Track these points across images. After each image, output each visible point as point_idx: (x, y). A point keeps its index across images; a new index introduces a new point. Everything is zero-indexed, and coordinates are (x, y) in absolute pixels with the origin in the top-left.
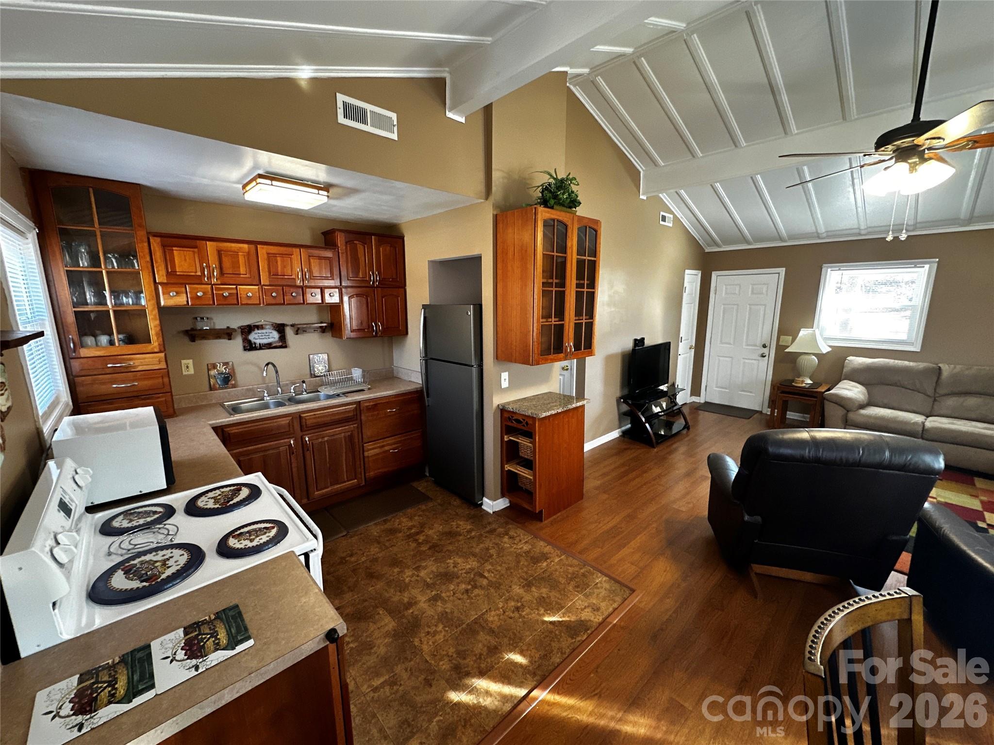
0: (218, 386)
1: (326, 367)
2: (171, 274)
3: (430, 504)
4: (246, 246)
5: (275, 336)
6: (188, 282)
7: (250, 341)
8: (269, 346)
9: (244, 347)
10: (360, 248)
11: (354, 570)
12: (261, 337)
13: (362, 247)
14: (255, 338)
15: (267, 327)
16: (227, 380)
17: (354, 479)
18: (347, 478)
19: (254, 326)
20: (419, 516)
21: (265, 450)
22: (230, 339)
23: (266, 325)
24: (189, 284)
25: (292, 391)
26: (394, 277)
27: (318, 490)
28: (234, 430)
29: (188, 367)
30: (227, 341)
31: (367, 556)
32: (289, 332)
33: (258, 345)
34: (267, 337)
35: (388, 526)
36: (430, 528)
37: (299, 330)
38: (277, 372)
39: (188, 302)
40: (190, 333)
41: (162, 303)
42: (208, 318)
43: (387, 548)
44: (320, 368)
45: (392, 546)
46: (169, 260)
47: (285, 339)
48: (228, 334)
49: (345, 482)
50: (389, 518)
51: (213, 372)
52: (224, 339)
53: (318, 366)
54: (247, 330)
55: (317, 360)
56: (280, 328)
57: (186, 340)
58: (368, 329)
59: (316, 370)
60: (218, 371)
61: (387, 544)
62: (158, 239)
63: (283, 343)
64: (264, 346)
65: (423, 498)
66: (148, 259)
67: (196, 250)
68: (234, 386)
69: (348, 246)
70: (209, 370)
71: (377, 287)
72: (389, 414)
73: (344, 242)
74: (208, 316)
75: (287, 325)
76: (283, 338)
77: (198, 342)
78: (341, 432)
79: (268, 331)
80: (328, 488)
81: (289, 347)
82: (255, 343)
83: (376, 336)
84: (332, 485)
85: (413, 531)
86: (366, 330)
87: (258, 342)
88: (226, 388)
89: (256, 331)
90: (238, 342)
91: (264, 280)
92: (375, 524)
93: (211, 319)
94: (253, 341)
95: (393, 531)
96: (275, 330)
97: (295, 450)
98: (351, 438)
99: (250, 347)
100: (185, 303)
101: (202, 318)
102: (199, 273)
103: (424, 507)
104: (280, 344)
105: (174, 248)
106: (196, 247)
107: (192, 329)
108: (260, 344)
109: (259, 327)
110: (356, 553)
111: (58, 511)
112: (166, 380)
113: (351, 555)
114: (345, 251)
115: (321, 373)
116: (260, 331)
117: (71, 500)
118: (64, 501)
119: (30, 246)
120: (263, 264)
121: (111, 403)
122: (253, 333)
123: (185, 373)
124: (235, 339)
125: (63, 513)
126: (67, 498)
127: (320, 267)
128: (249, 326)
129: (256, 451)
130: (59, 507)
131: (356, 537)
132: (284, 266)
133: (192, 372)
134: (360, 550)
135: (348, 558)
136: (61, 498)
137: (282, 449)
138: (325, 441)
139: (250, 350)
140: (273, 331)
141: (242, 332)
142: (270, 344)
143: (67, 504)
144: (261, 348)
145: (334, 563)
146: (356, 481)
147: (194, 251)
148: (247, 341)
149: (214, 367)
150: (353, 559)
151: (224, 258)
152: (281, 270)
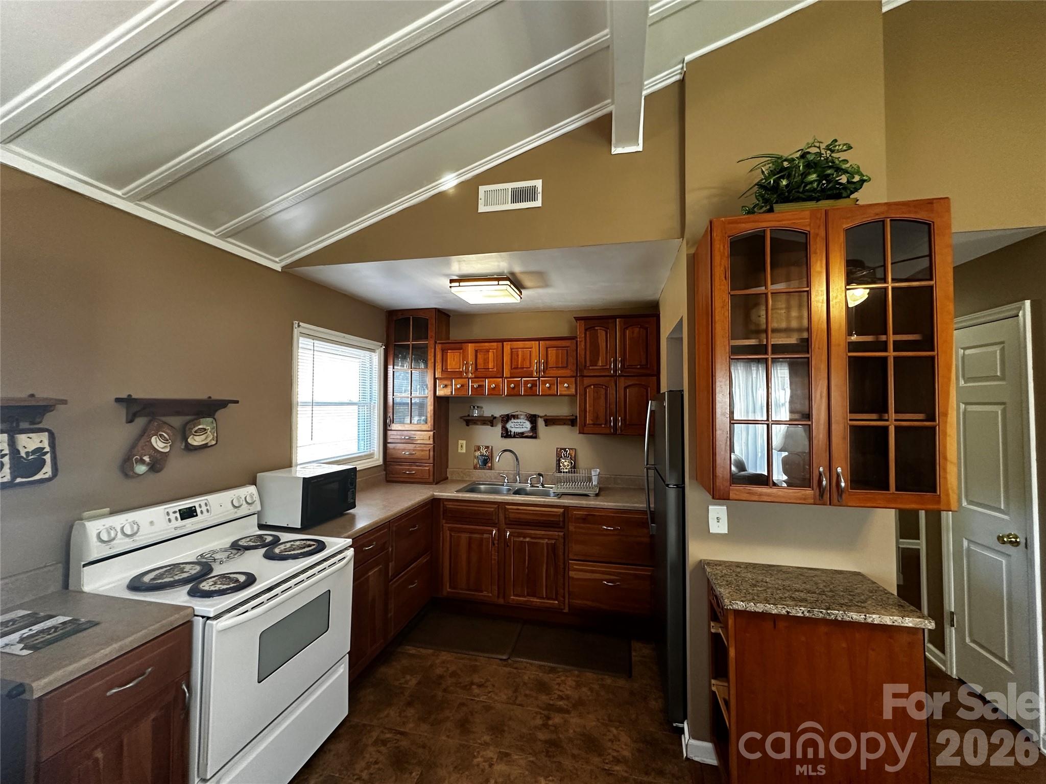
0: (478, 466)
1: (572, 463)
2: (444, 371)
3: (621, 682)
4: (495, 344)
5: (528, 426)
6: (454, 377)
7: (507, 429)
8: (521, 435)
9: (502, 434)
10: (601, 334)
11: (463, 704)
12: (516, 426)
13: (604, 333)
14: (511, 427)
15: (522, 417)
16: (486, 462)
17: (555, 600)
18: (546, 595)
19: (511, 415)
20: (591, 690)
21: (472, 532)
22: (492, 426)
23: (521, 415)
24: (454, 378)
25: (529, 481)
26: (644, 362)
27: (515, 595)
28: (450, 505)
29: (462, 447)
30: (489, 427)
31: (490, 698)
32: (541, 423)
33: (512, 433)
34: (521, 426)
35: (546, 678)
36: (581, 716)
37: (549, 421)
38: (517, 459)
39: (452, 392)
40: (466, 418)
41: (437, 394)
42: (478, 407)
43: (514, 703)
44: (566, 464)
45: (519, 705)
46: (444, 361)
47: (536, 429)
48: (491, 421)
49: (543, 598)
50: (560, 667)
51: (478, 453)
52: (488, 425)
53: (563, 461)
54: (507, 418)
55: (564, 454)
56: (533, 419)
57: (464, 423)
58: (605, 424)
59: (561, 465)
60: (481, 452)
61: (520, 699)
62: (440, 346)
63: (534, 434)
64: (518, 435)
65: (627, 671)
66: (433, 361)
67: (461, 351)
68: (491, 468)
69: (588, 333)
70: (475, 451)
71: (620, 376)
72: (605, 532)
73: (584, 329)
74: (479, 405)
75: (539, 416)
76: (534, 428)
77: (470, 426)
78: (544, 537)
79: (522, 421)
80: (525, 597)
81: (539, 438)
82: (511, 431)
83: (615, 434)
84: (528, 595)
85: (561, 703)
86: (603, 426)
87: (513, 430)
88: (484, 469)
89: (513, 420)
90: (498, 429)
91: (507, 373)
92: (540, 667)
93: (482, 408)
94: (509, 429)
95: (543, 687)
96: (528, 420)
97: (496, 542)
98: (553, 549)
99: (507, 434)
100: (450, 393)
101: (474, 407)
102: (461, 370)
103: (609, 681)
104: (531, 434)
105: (449, 351)
106: (461, 349)
107: (469, 416)
108: (514, 432)
109: (515, 417)
110: (487, 687)
111: (175, 512)
112: (432, 453)
113: (480, 686)
114: (583, 339)
115: (566, 468)
116: (515, 421)
117: (208, 511)
118: (195, 509)
119: (376, 358)
120: (507, 359)
121: (401, 465)
122: (510, 422)
123: (459, 451)
124: (496, 426)
125: (178, 515)
126: (204, 508)
127: (557, 356)
128: (508, 415)
129: (465, 531)
130: (180, 510)
131: (507, 669)
132: (524, 359)
133: (464, 451)
134: (494, 686)
135: (474, 687)
136: (195, 507)
137: (485, 536)
138: (525, 542)
139: (505, 437)
140: (526, 421)
141: (502, 420)
142: (523, 433)
143: (196, 512)
144: (514, 437)
145: (460, 683)
146: (557, 602)
147: (460, 352)
148: (505, 429)
149: (479, 449)
150: (476, 690)
151: (479, 356)
152: (521, 363)
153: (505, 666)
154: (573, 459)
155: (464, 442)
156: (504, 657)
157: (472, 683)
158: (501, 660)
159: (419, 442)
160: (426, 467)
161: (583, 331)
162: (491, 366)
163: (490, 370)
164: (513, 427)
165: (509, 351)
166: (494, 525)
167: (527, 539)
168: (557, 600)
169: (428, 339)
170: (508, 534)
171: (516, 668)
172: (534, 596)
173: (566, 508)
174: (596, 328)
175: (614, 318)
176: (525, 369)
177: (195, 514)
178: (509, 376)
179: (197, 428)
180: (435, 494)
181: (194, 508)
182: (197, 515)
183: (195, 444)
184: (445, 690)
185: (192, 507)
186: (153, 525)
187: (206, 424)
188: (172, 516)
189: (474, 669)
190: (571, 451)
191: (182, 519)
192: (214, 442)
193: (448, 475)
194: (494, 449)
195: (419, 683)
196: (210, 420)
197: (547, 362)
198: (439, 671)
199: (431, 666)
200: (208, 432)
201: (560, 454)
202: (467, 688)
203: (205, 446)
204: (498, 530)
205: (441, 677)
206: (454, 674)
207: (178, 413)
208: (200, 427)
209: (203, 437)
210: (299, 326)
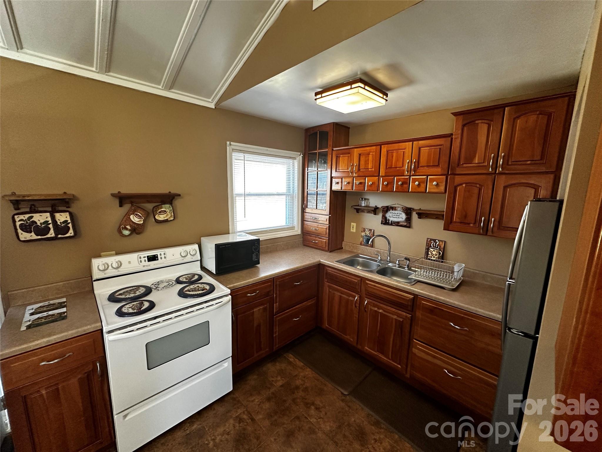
0: (363, 243)
1: (440, 253)
2: (337, 171)
4: (374, 147)
5: (403, 216)
6: (343, 175)
7: (386, 218)
8: (397, 224)
9: (382, 221)
10: (482, 127)
11: (297, 418)
12: (394, 216)
13: (485, 126)
14: (389, 216)
15: (399, 209)
16: (368, 241)
17: (397, 364)
18: (392, 358)
19: (390, 207)
21: (342, 293)
22: (375, 214)
23: (399, 207)
24: (343, 177)
26: (537, 157)
27: (368, 347)
29: (353, 227)
30: (373, 215)
31: (318, 423)
32: (415, 216)
33: (390, 222)
34: (398, 217)
37: (422, 215)
38: (389, 243)
40: (356, 207)
41: (333, 188)
42: (365, 199)
43: (332, 438)
44: (434, 253)
45: (335, 442)
46: (338, 163)
48: (375, 210)
49: (389, 359)
51: (363, 234)
52: (372, 213)
53: (431, 250)
54: (387, 209)
55: (433, 245)
56: (408, 211)
57: (355, 211)
58: (475, 223)
59: (430, 253)
60: (365, 233)
61: (339, 437)
62: (335, 152)
63: (408, 223)
64: (394, 224)
66: (330, 164)
68: (371, 246)
69: (466, 128)
70: (362, 232)
71: (501, 173)
72: (452, 328)
74: (367, 197)
75: (413, 210)
76: (409, 219)
77: (359, 213)
78: (394, 314)
79: (399, 212)
80: (375, 351)
81: (412, 228)
82: (389, 220)
84: (378, 351)
86: (471, 225)
87: (391, 219)
88: (366, 246)
89: (391, 211)
90: (380, 217)
91: (382, 172)
92: (368, 414)
93: (368, 199)
94: (388, 218)
95: (361, 436)
96: (404, 212)
99: (385, 222)
100: (340, 188)
101: (362, 199)
102: (349, 170)
104: (405, 224)
105: (341, 156)
106: (349, 153)
107: (358, 205)
108: (392, 221)
109: (393, 208)
110: (321, 412)
111: (144, 257)
112: (327, 231)
113: (317, 409)
114: (460, 136)
115: (434, 257)
116: (393, 212)
117: (165, 257)
118: (157, 256)
119: (296, 164)
120: (383, 160)
121: (311, 236)
122: (389, 212)
123: (352, 230)
124: (378, 214)
125: (146, 259)
126: (163, 256)
127: (429, 155)
128: (387, 207)
129: (338, 290)
130: (148, 256)
131: (343, 404)
132: (397, 160)
133: (355, 231)
134: (326, 414)
135: (313, 407)
136: (157, 255)
137: (351, 298)
138: (379, 312)
139: (384, 224)
140: (402, 213)
141: (383, 211)
142: (398, 222)
143: (158, 258)
144: (391, 225)
145: (306, 399)
146: (399, 366)
147: (348, 156)
148: (384, 217)
149: (364, 231)
150: (312, 411)
151: (361, 159)
152: (395, 163)
153: (343, 400)
154: (442, 250)
155: (355, 224)
156: (346, 393)
157: (313, 404)
158: (342, 393)
159: (320, 222)
160: (324, 239)
161: (460, 127)
162: (370, 166)
163: (370, 170)
164: (391, 216)
165: (386, 153)
166: (357, 292)
167: (381, 311)
169: (328, 147)
170: (366, 302)
171: (349, 407)
172: (382, 353)
173: (416, 296)
174: (477, 122)
175: (502, 107)
176: (398, 169)
177: (157, 259)
178: (384, 175)
179: (160, 210)
180: (321, 260)
181: (156, 256)
182: (158, 260)
183: (160, 219)
184: (294, 400)
185: (155, 255)
186: (130, 263)
187: (166, 208)
188: (143, 259)
189: (320, 392)
190: (441, 243)
191: (148, 261)
192: (172, 219)
193: (343, 246)
194: (375, 231)
195: (282, 386)
196: (168, 205)
197: (418, 161)
198: (298, 382)
199: (296, 376)
200: (168, 213)
201: (430, 244)
202: (308, 405)
203: (166, 221)
204: (360, 297)
205: (297, 388)
206: (306, 390)
207: (149, 202)
208: (162, 209)
209: (165, 215)
210: (230, 144)
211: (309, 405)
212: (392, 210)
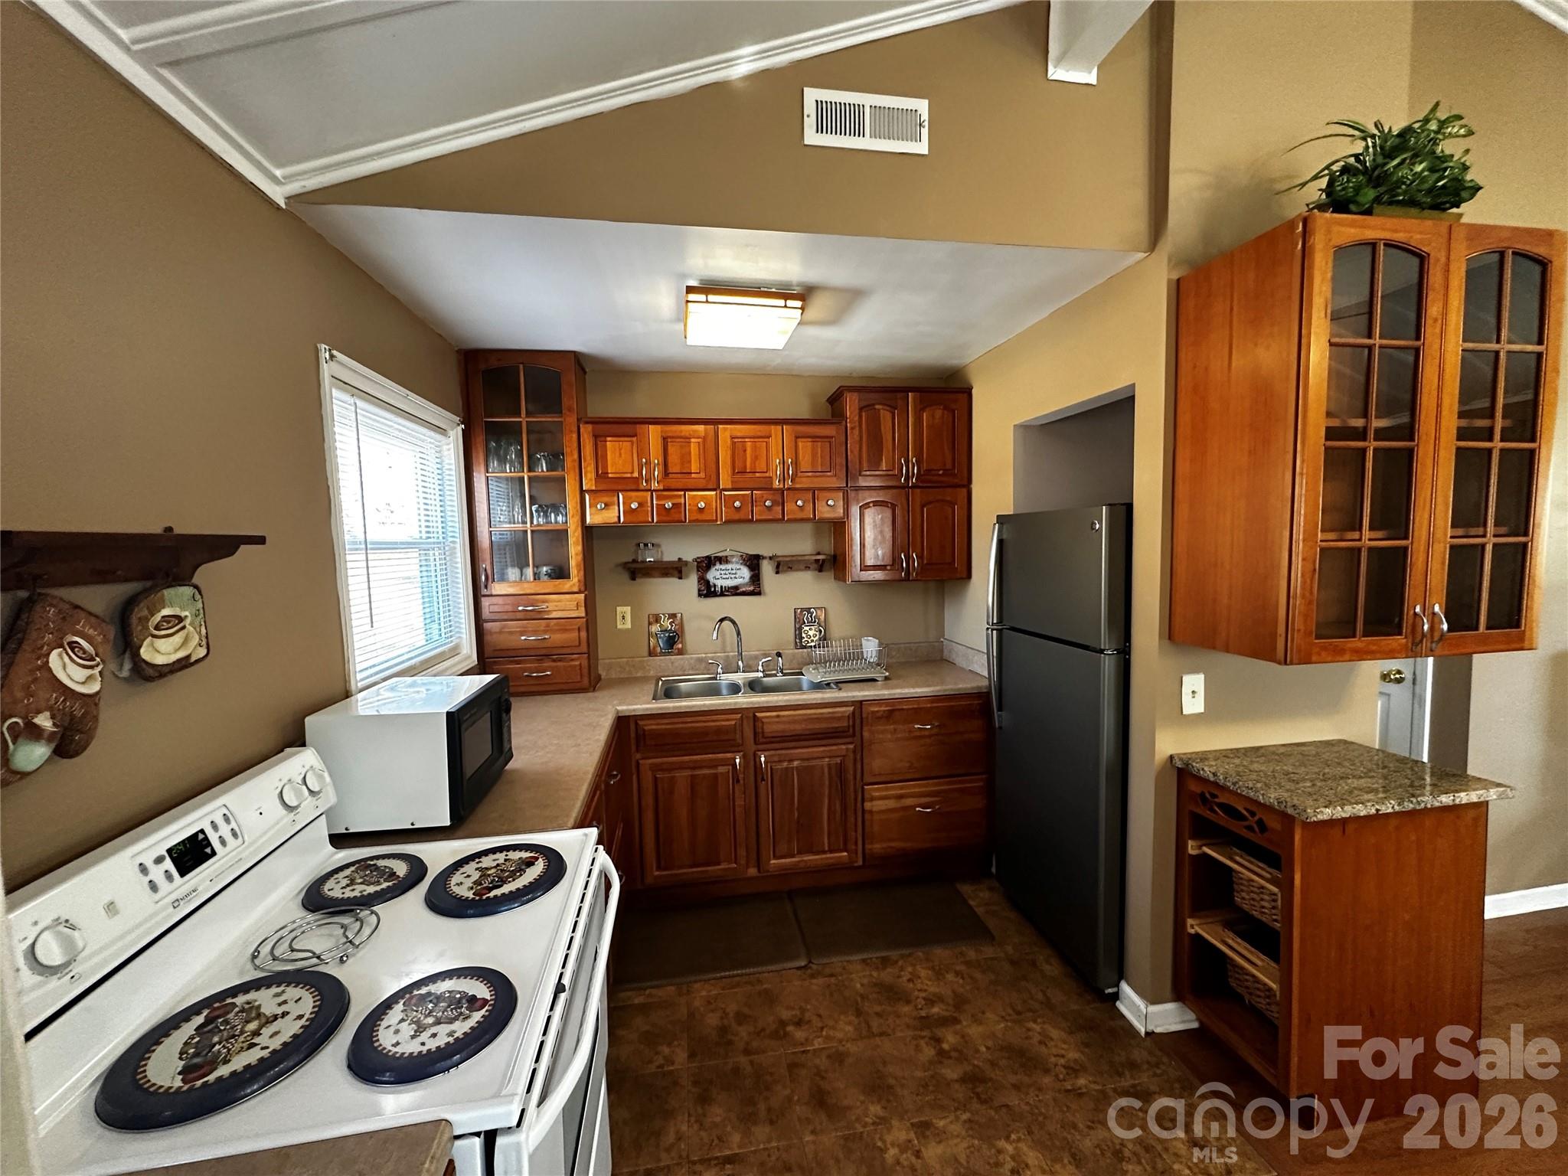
0: (659, 650)
1: (820, 631)
2: (601, 476)
3: (989, 951)
4: (701, 428)
5: (745, 574)
6: (620, 487)
7: (708, 582)
8: (735, 591)
9: (699, 590)
10: (885, 415)
11: (792, 1067)
12: (725, 576)
13: (888, 415)
14: (715, 578)
15: (734, 560)
16: (673, 641)
17: (842, 851)
18: (829, 847)
19: (715, 557)
20: (957, 973)
21: (696, 766)
22: (681, 578)
23: (733, 556)
24: (622, 491)
25: (760, 668)
26: (949, 466)
27: (775, 857)
28: (651, 726)
29: (624, 617)
30: (675, 580)
31: (828, 1038)
32: (767, 568)
33: (718, 589)
34: (733, 576)
35: (887, 975)
36: (976, 1020)
37: (782, 566)
38: (738, 634)
39: (619, 517)
40: (630, 565)
41: (588, 521)
42: (653, 545)
43: (872, 1035)
44: (811, 633)
45: (881, 1034)
46: (599, 457)
47: (759, 580)
48: (676, 570)
49: (824, 852)
50: (894, 954)
51: (655, 628)
52: (672, 576)
53: (807, 628)
54: (706, 564)
55: (807, 618)
56: (753, 562)
57: (626, 576)
58: (893, 564)
59: (804, 635)
60: (661, 626)
61: (875, 1024)
62: (590, 427)
63: (755, 587)
64: (728, 591)
65: (976, 930)
66: (576, 456)
67: (634, 439)
68: (681, 652)
69: (864, 414)
70: (650, 624)
71: (914, 487)
72: (918, 734)
73: (857, 407)
74: (655, 541)
75: (764, 558)
76: (756, 579)
77: (638, 580)
78: (823, 756)
79: (734, 566)
80: (793, 856)
81: (765, 594)
82: (715, 586)
83: (907, 579)
84: (800, 853)
85: (935, 1010)
86: (889, 568)
87: (719, 583)
88: (669, 654)
89: (718, 566)
90: (692, 582)
91: (725, 480)
92: (864, 961)
93: (659, 546)
94: (712, 581)
95: (893, 994)
96: (745, 565)
97: (741, 776)
98: (841, 769)
99: (708, 591)
100: (616, 520)
101: (646, 545)
102: (636, 475)
103: (972, 954)
104: (752, 588)
105: (609, 439)
106: (635, 435)
107: (634, 561)
108: (722, 587)
109: (722, 560)
110: (809, 1022)
111: (159, 860)
112: (584, 634)
113: (799, 1023)
114: (857, 424)
115: (812, 641)
116: (723, 567)
117: (234, 834)
118: (206, 838)
119: (450, 447)
120: (724, 456)
121: (518, 662)
122: (713, 569)
123: (620, 626)
124: (687, 577)
125: (168, 864)
126: (225, 830)
127: (814, 455)
128: (708, 558)
129: (682, 767)
130: (169, 851)
131: (820, 981)
132: (756, 458)
133: (628, 625)
134: (819, 1016)
135: (790, 1028)
136: (202, 831)
137: (721, 769)
138: (793, 768)
139: (706, 596)
140: (742, 567)
141: (698, 567)
142: (736, 588)
143: (209, 844)
144: (722, 594)
145: (763, 1030)
146: (845, 854)
147: (632, 442)
148: (704, 582)
149: (657, 619)
150: (799, 1034)
151: (671, 449)
152: (751, 464)
153: (812, 976)
154: (823, 624)
155: (628, 609)
156: (803, 964)
157: (783, 1024)
158: (799, 968)
159: (555, 615)
161: (857, 411)
162: (694, 468)
163: (693, 475)
164: (718, 577)
165: (729, 442)
166: (733, 746)
167: (796, 763)
168: (846, 851)
169: (561, 412)
170: (763, 759)
171: (832, 975)
172: (810, 851)
173: (860, 704)
174: (877, 407)
175: (906, 390)
176: (757, 475)
177: (208, 850)
178: (730, 487)
179: (158, 618)
180: (619, 708)
181: (201, 836)
182: (214, 853)
183: (160, 660)
184: (747, 1052)
185: (196, 835)
187: (176, 602)
188: (157, 873)
189: (770, 999)
190: (819, 612)
191: (182, 874)
192: (202, 652)
193: (600, 672)
194: (684, 615)
195: (692, 1056)
196: (187, 591)
197: (796, 463)
198: (713, 1020)
199: (691, 1015)
200: (187, 626)
201: (801, 617)
202: (780, 1033)
203: (184, 664)
204: (744, 758)
205: (723, 1030)
206: (741, 1018)
207: (103, 577)
208: (166, 612)
209: (178, 639)
210: (332, 357)
211: (782, 1033)
212: (721, 563)
